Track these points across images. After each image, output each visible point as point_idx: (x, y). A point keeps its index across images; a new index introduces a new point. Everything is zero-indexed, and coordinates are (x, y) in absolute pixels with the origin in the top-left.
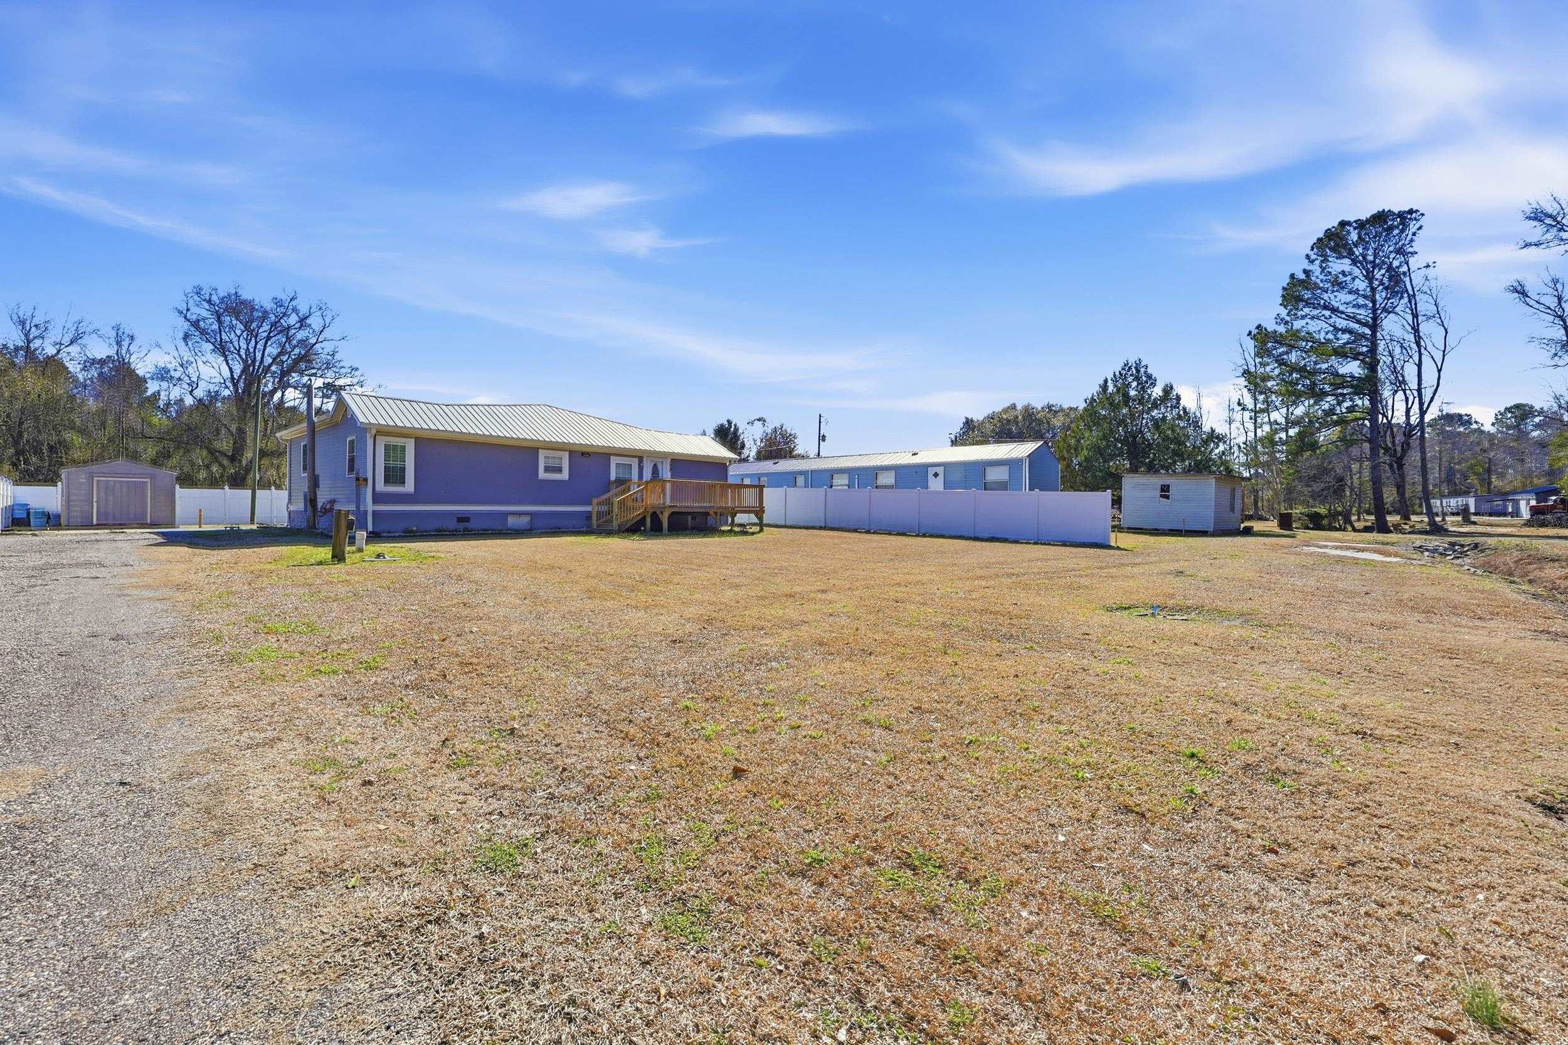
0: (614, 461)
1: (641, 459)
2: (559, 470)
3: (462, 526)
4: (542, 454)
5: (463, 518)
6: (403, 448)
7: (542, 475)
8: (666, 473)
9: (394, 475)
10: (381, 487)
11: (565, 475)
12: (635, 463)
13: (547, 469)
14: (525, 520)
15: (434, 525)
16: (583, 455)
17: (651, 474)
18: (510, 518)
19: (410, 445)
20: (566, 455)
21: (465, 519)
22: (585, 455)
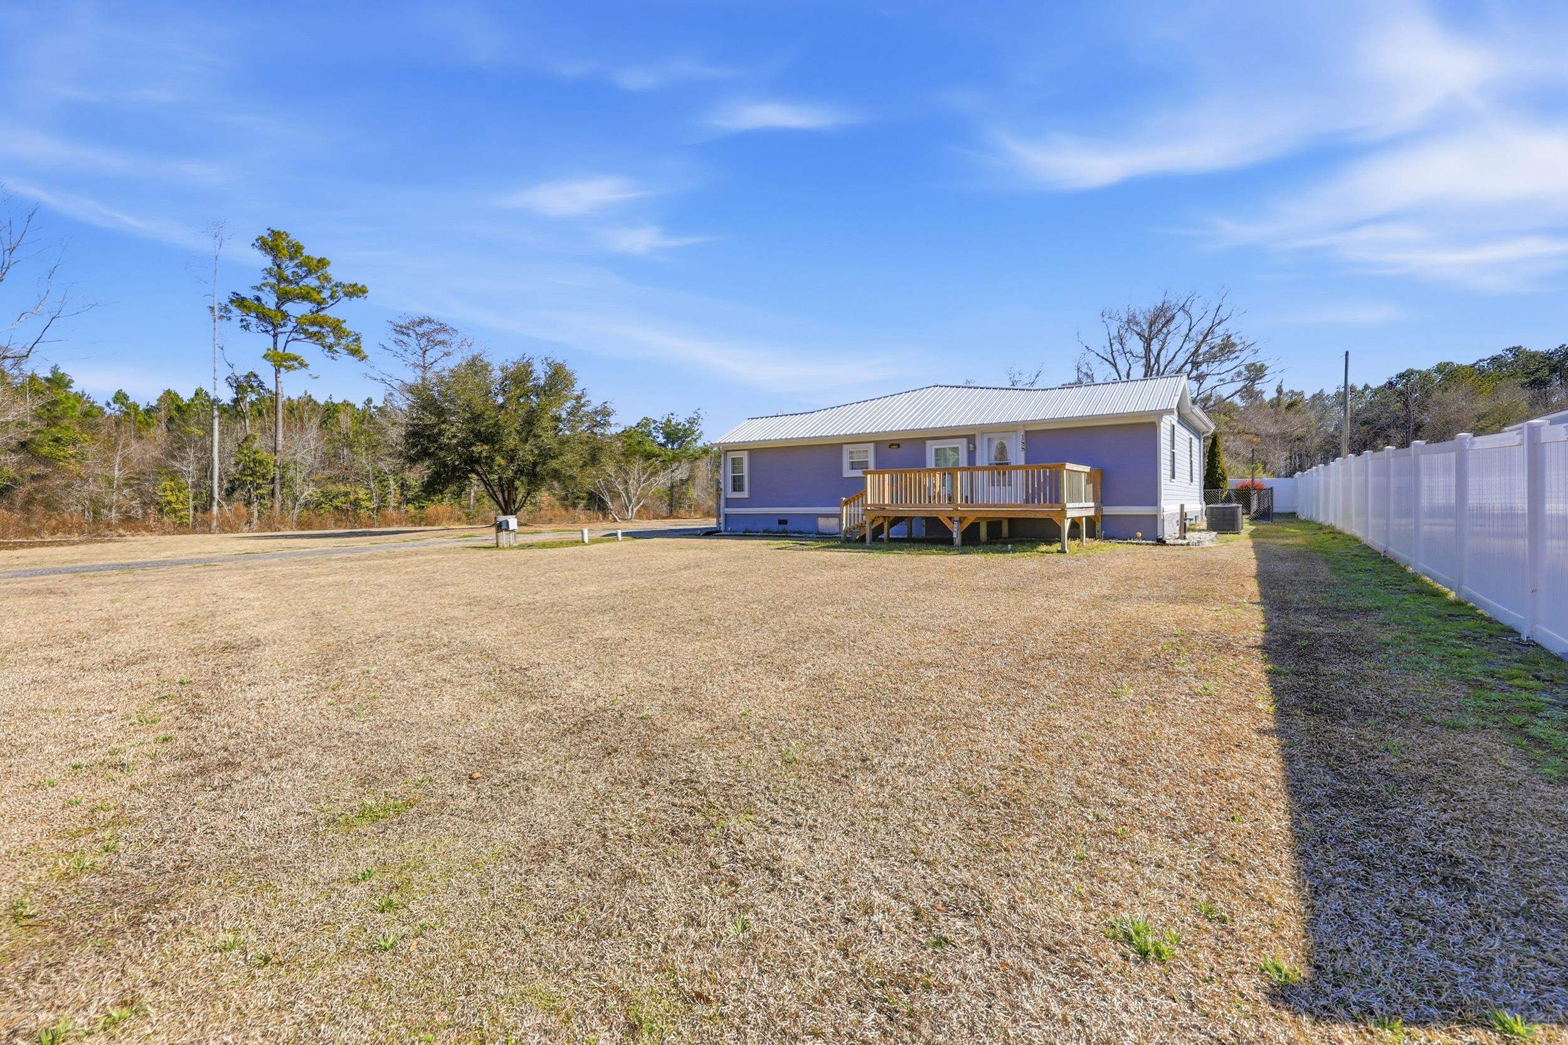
0: (931, 447)
1: (971, 439)
2: (866, 465)
3: (782, 527)
4: (846, 449)
5: (783, 519)
6: (742, 459)
7: (845, 472)
8: (1017, 455)
9: (737, 485)
10: (731, 494)
12: (962, 445)
13: (853, 465)
14: (834, 522)
15: (761, 526)
16: (891, 445)
17: (993, 458)
18: (821, 521)
19: (745, 456)
20: (871, 447)
21: (783, 522)
22: (895, 444)
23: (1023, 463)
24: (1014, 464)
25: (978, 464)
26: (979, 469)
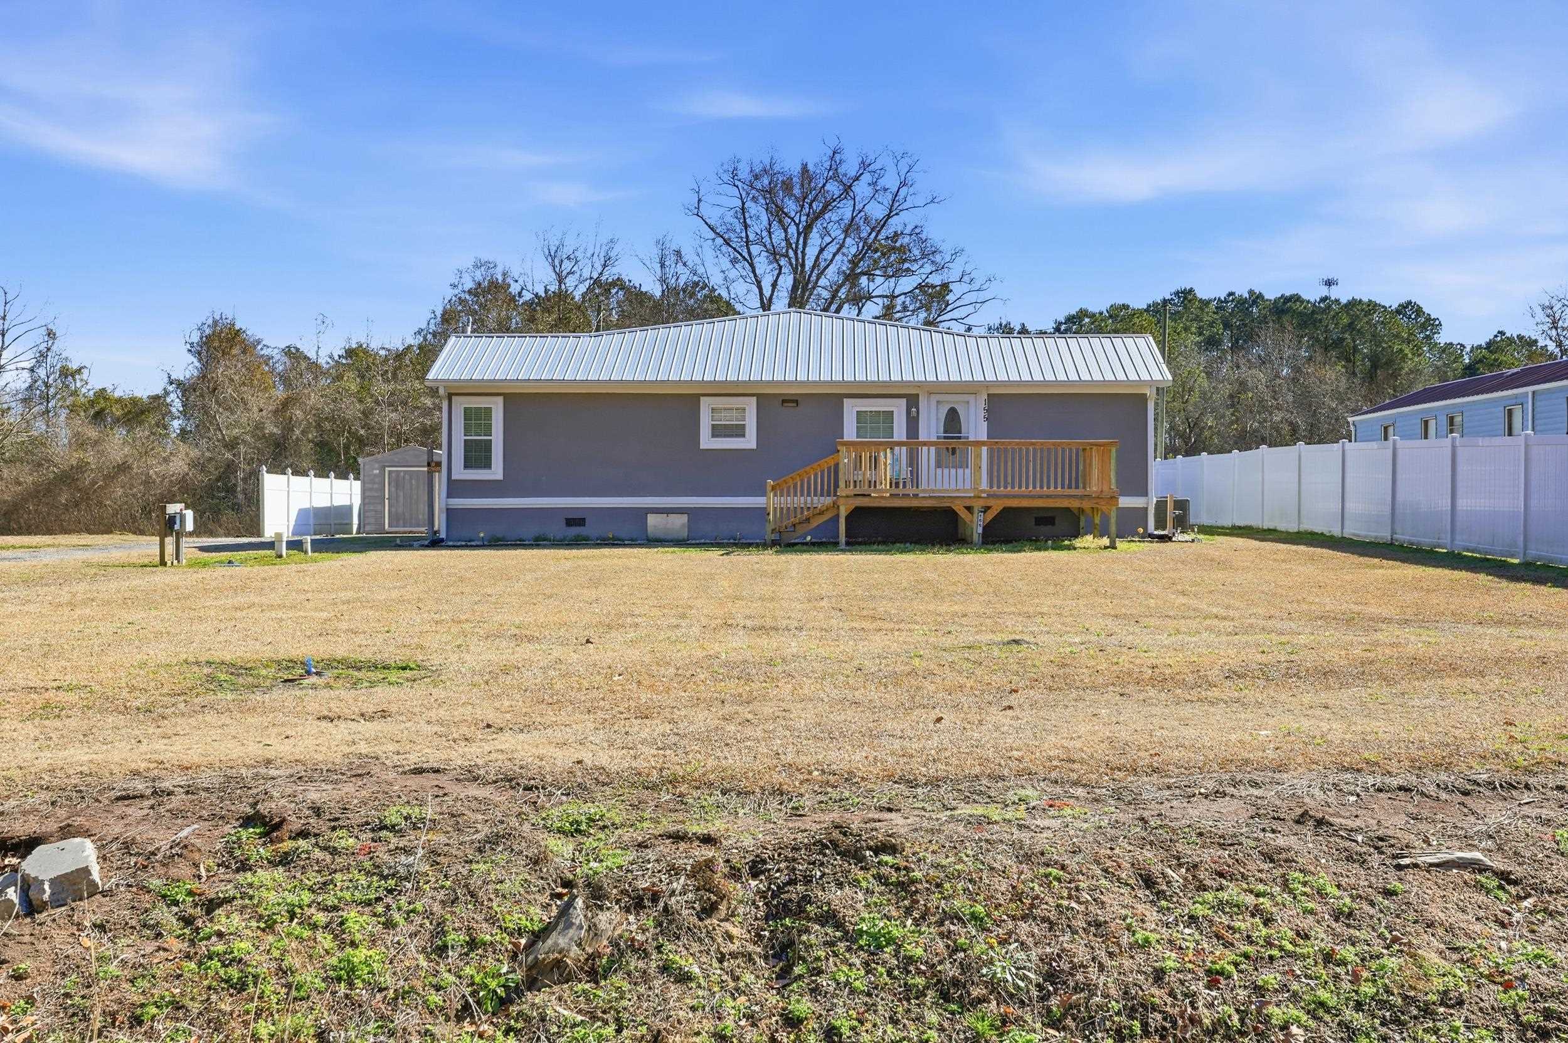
0: (851, 409)
1: (912, 401)
2: (738, 431)
3: (575, 531)
4: (706, 404)
5: (575, 520)
6: (488, 411)
7: (707, 441)
8: (976, 427)
9: (478, 455)
10: (460, 473)
11: (750, 441)
12: (898, 408)
13: (718, 431)
14: (679, 523)
15: (530, 530)
16: (784, 401)
17: (942, 429)
18: (652, 519)
19: (497, 408)
20: (751, 405)
21: (578, 522)
22: (790, 401)
23: (985, 438)
24: (971, 439)
25: (922, 437)
26: (925, 444)
